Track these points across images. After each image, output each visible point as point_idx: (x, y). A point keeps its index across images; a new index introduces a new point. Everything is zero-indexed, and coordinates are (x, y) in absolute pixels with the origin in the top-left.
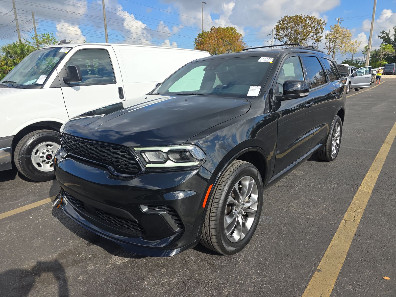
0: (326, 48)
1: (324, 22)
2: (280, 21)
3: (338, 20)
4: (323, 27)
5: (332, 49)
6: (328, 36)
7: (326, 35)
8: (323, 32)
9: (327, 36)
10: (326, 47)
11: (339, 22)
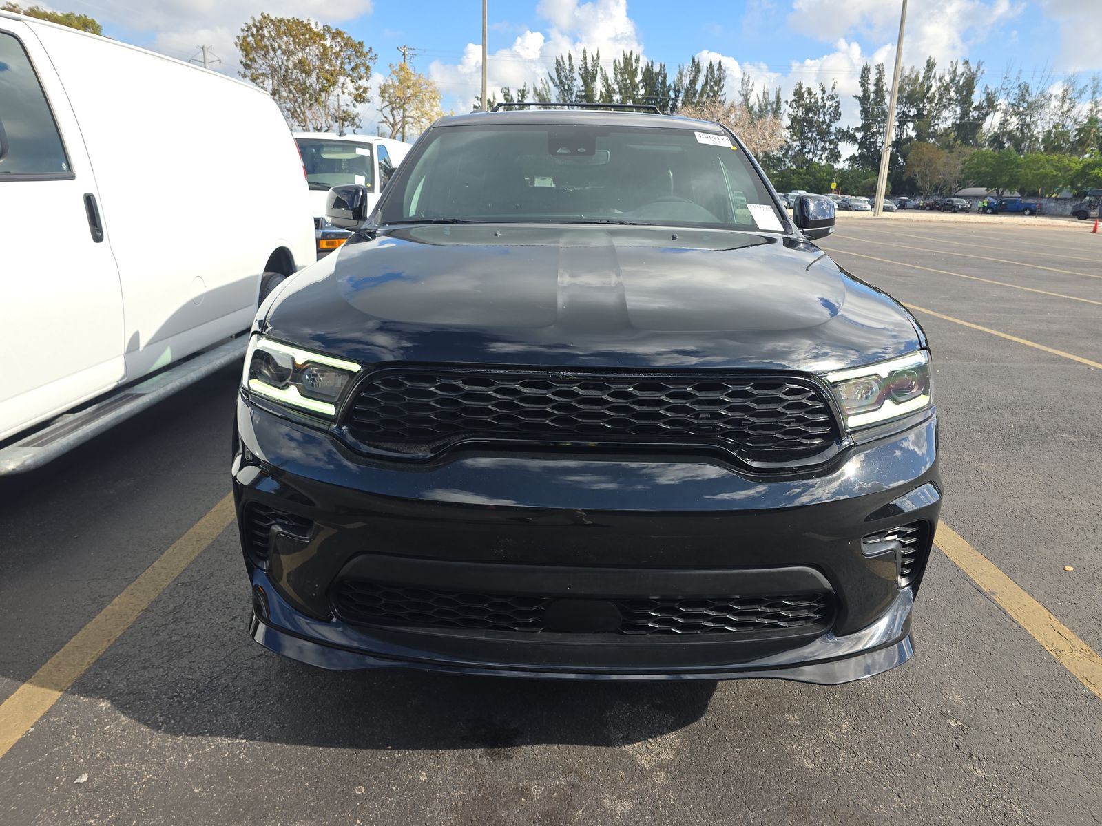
0: (383, 122)
1: (370, 50)
2: (249, 28)
3: (404, 53)
4: (370, 63)
5: (399, 126)
6: (385, 89)
7: (380, 88)
8: (371, 78)
9: (383, 91)
10: (385, 120)
11: (407, 57)
